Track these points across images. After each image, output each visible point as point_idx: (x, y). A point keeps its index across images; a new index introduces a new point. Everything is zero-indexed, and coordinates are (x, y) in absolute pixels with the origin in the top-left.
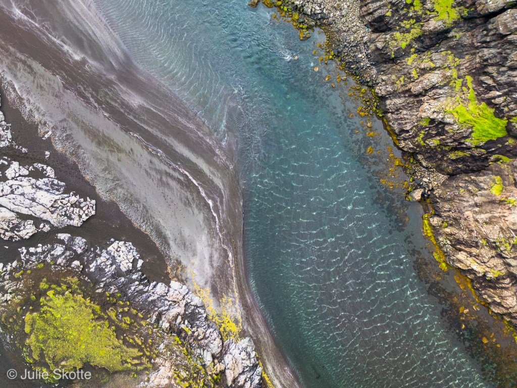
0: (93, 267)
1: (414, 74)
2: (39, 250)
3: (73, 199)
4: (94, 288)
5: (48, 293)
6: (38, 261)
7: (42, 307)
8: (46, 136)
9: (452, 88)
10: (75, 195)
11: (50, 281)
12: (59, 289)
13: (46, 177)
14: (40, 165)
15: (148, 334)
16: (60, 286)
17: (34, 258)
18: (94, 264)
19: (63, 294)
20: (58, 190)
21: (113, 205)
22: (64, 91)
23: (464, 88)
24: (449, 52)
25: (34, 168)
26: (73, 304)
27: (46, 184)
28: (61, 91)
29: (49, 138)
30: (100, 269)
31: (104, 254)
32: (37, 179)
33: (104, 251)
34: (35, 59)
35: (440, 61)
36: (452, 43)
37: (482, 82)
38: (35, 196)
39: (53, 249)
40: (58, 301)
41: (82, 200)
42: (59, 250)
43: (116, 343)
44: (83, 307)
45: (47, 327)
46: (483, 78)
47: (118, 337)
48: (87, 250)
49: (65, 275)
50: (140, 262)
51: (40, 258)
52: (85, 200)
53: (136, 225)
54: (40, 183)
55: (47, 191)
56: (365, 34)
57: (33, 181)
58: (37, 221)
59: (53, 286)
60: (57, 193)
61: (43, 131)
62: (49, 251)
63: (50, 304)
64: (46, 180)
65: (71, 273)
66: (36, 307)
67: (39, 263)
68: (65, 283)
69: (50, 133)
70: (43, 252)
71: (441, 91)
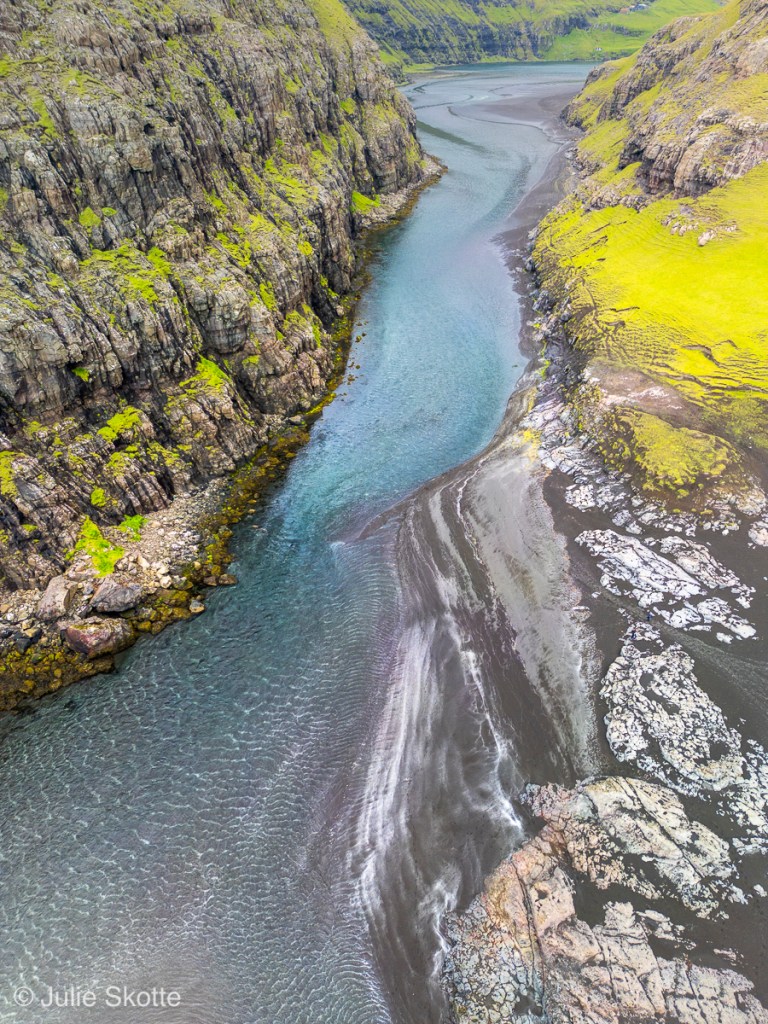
0: (621, 496)
1: (200, 435)
2: (670, 526)
3: (598, 548)
4: (631, 479)
5: (682, 483)
6: (678, 517)
7: (695, 476)
8: (582, 608)
9: (197, 396)
10: (594, 552)
11: (674, 494)
12: (668, 483)
13: (616, 579)
14: (613, 591)
15: (604, 432)
16: (666, 486)
17: (682, 521)
18: (617, 498)
19: (666, 477)
20: (610, 563)
21: (558, 528)
22: (521, 631)
23: (192, 385)
24: (165, 409)
25: (623, 592)
26: (660, 467)
27: (620, 572)
28: (524, 633)
29: (580, 605)
30: (615, 491)
31: (601, 503)
32: (627, 581)
33: (599, 506)
34: (526, 681)
35: (178, 411)
36: (156, 409)
37: (181, 372)
38: (640, 565)
39: (654, 521)
40: (674, 473)
41: (589, 545)
42: (647, 518)
43: (637, 430)
44: (651, 461)
45: (699, 460)
46: (177, 371)
47: (633, 432)
48: (617, 510)
49: (655, 493)
50: (571, 487)
51: (674, 519)
52: (585, 544)
53: (549, 509)
54: (626, 576)
55: (623, 565)
56: (182, 498)
57: (633, 582)
58: (657, 549)
59: (673, 488)
60: (612, 561)
61: (583, 615)
62: (659, 520)
63: (684, 474)
64: (617, 576)
65: (647, 494)
66: (701, 478)
67: (677, 514)
68: (659, 487)
69: (575, 608)
70: (667, 523)
71: (205, 403)
